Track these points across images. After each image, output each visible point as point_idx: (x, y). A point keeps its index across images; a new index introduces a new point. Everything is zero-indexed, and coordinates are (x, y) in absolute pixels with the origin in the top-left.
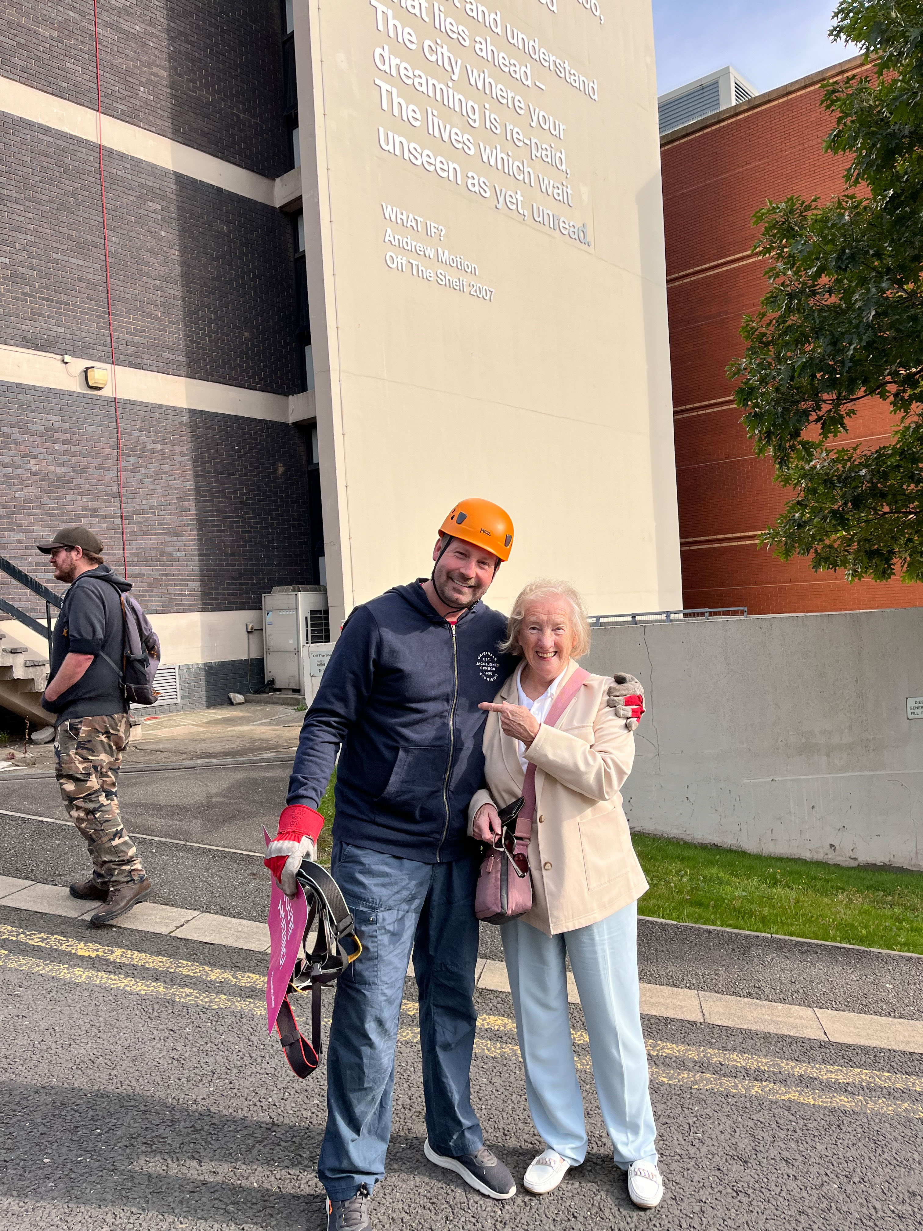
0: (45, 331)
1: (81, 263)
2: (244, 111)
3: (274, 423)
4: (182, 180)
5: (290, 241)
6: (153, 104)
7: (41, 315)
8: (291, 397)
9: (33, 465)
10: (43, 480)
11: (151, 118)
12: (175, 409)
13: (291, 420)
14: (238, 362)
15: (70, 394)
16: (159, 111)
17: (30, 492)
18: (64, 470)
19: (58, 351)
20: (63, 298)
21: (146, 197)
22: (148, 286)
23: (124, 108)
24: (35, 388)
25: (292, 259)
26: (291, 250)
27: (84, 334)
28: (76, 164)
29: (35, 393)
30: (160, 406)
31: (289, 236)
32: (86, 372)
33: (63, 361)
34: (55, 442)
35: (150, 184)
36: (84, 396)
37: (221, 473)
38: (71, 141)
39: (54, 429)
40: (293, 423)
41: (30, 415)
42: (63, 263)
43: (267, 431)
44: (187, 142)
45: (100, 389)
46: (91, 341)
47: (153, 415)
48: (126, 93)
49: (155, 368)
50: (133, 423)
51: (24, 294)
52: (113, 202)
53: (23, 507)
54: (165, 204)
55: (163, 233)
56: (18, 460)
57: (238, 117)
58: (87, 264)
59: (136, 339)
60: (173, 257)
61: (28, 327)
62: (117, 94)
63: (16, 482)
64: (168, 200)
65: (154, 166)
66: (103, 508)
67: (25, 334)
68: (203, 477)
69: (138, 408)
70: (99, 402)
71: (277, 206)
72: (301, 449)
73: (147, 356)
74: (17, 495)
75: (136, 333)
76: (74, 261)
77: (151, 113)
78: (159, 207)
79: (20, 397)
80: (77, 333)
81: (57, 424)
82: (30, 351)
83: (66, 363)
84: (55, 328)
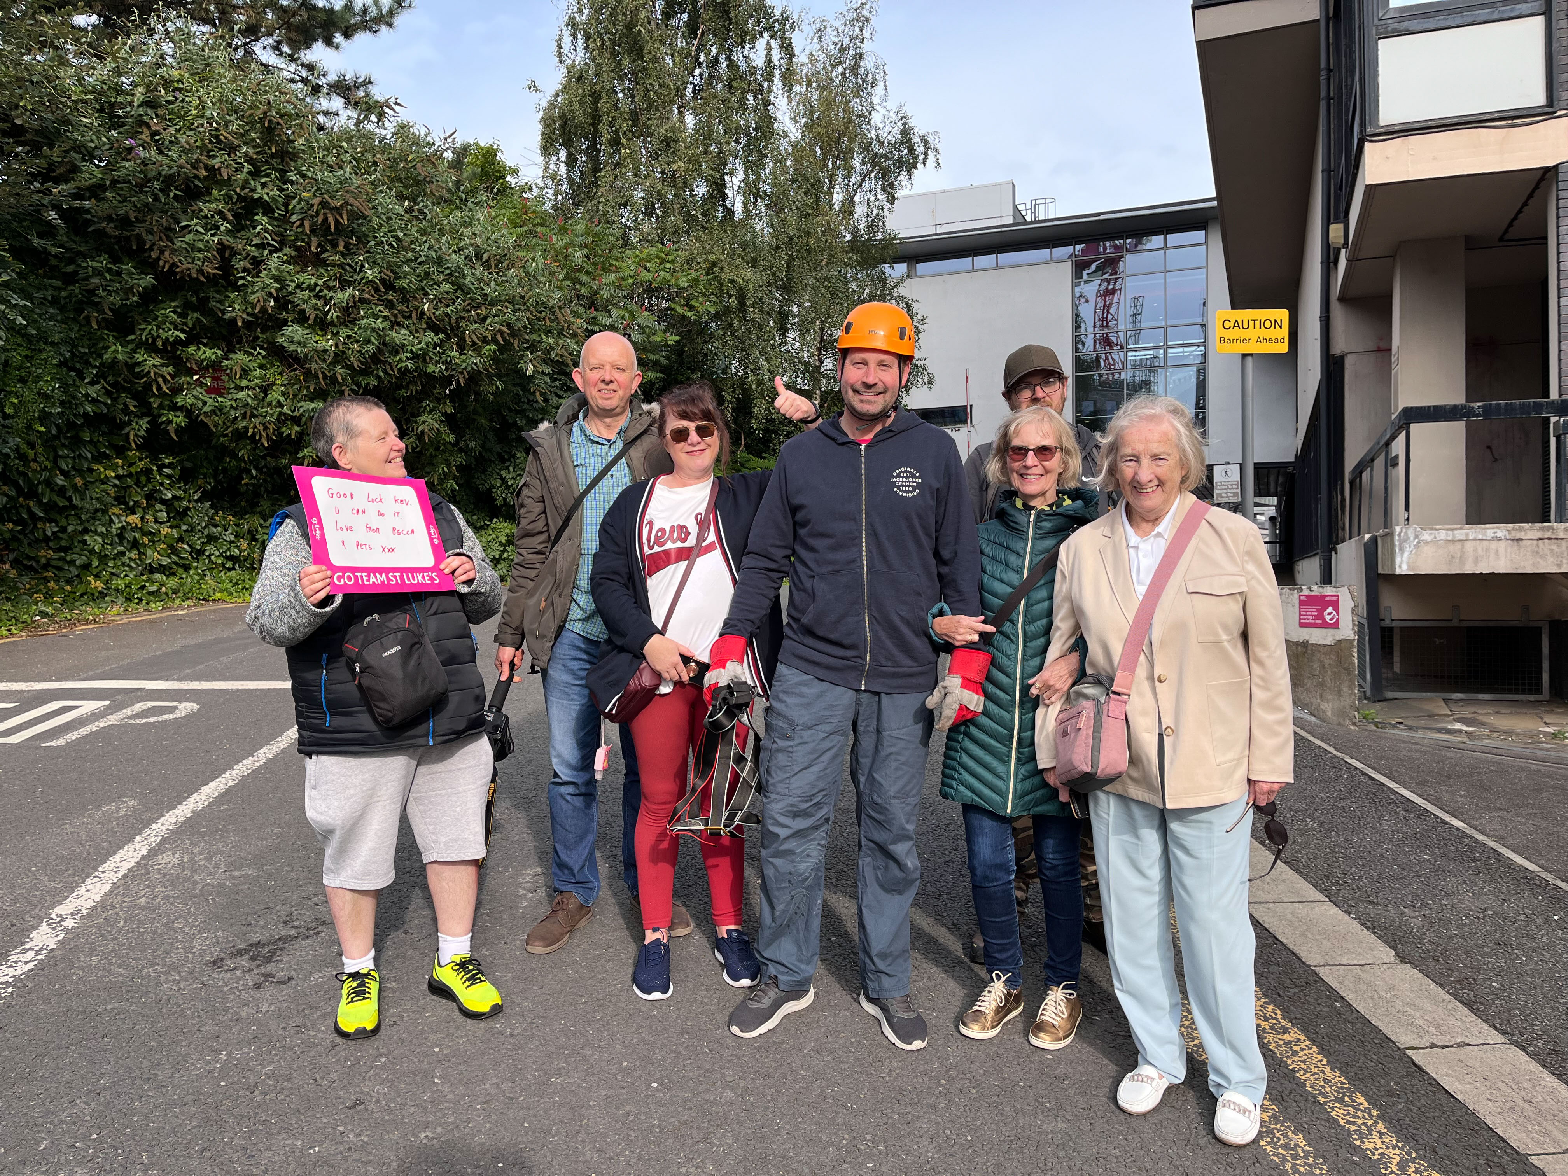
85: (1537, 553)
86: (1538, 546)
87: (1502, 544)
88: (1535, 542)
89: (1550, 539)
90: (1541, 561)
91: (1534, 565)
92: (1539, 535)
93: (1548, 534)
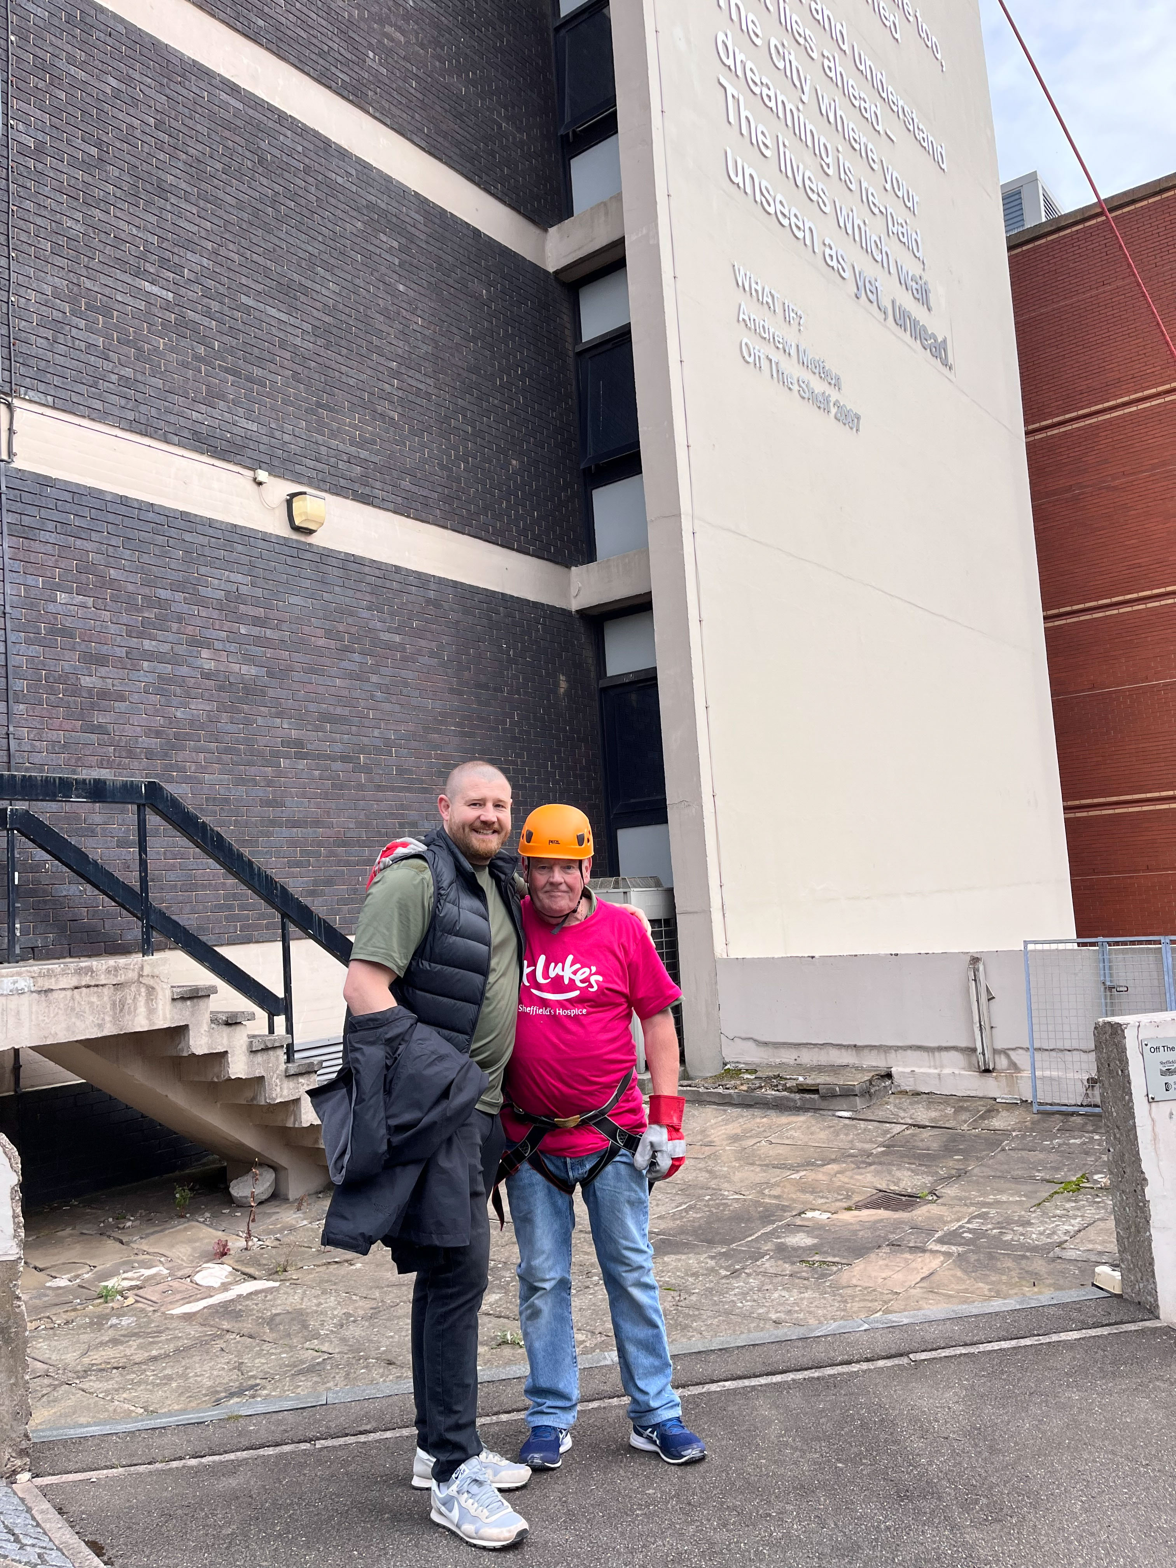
0: (229, 427)
1: (284, 317)
2: (508, 119)
3: (552, 608)
4: (427, 208)
5: (568, 326)
6: (387, 81)
7: (222, 397)
8: (573, 568)
9: (206, 660)
10: (220, 689)
11: (383, 102)
12: (419, 575)
13: (575, 605)
14: (504, 505)
15: (265, 538)
16: (395, 94)
17: (199, 708)
18: (253, 670)
19: (249, 462)
20: (257, 372)
21: (377, 226)
22: (381, 368)
23: (347, 79)
24: (211, 523)
25: (571, 354)
26: (570, 340)
27: (287, 438)
28: (277, 153)
29: (211, 531)
30: (398, 569)
31: (565, 317)
32: (289, 503)
33: (255, 479)
34: (240, 619)
35: (383, 206)
36: (284, 542)
37: (485, 687)
38: (269, 114)
39: (240, 598)
40: (577, 611)
41: (203, 570)
42: (257, 314)
43: (544, 621)
44: (433, 150)
45: (310, 532)
46: (298, 451)
47: (388, 584)
48: (349, 56)
49: (391, 506)
50: (359, 595)
51: (197, 358)
52: (330, 226)
53: (187, 737)
54: (403, 241)
55: (401, 288)
56: (181, 650)
57: (500, 126)
58: (292, 320)
59: (364, 454)
60: (415, 327)
61: (201, 416)
62: (337, 55)
63: (178, 690)
64: (408, 236)
65: (388, 179)
66: (314, 740)
67: (197, 427)
68: (460, 693)
69: (367, 570)
70: (308, 556)
71: (551, 270)
72: (588, 654)
73: (378, 485)
74: (179, 715)
75: (363, 443)
76: (273, 312)
77: (384, 94)
78: (395, 244)
79: (187, 537)
80: (278, 434)
81: (244, 590)
82: (204, 458)
83: (260, 484)
84: (243, 423)
85: (73, 1009)
86: (73, 998)
87: (25, 999)
88: (69, 993)
89: (88, 986)
90: (78, 1023)
91: (68, 1029)
92: (74, 981)
93: (86, 980)
